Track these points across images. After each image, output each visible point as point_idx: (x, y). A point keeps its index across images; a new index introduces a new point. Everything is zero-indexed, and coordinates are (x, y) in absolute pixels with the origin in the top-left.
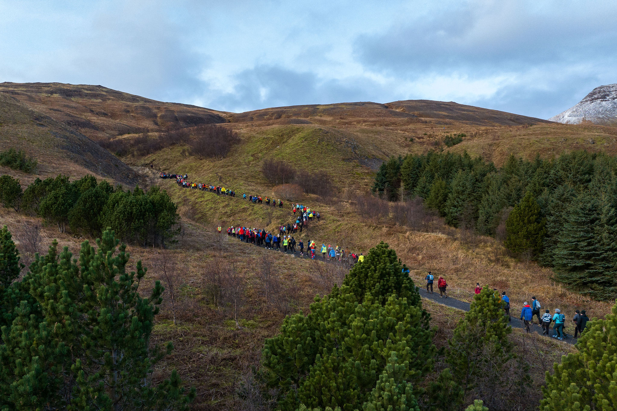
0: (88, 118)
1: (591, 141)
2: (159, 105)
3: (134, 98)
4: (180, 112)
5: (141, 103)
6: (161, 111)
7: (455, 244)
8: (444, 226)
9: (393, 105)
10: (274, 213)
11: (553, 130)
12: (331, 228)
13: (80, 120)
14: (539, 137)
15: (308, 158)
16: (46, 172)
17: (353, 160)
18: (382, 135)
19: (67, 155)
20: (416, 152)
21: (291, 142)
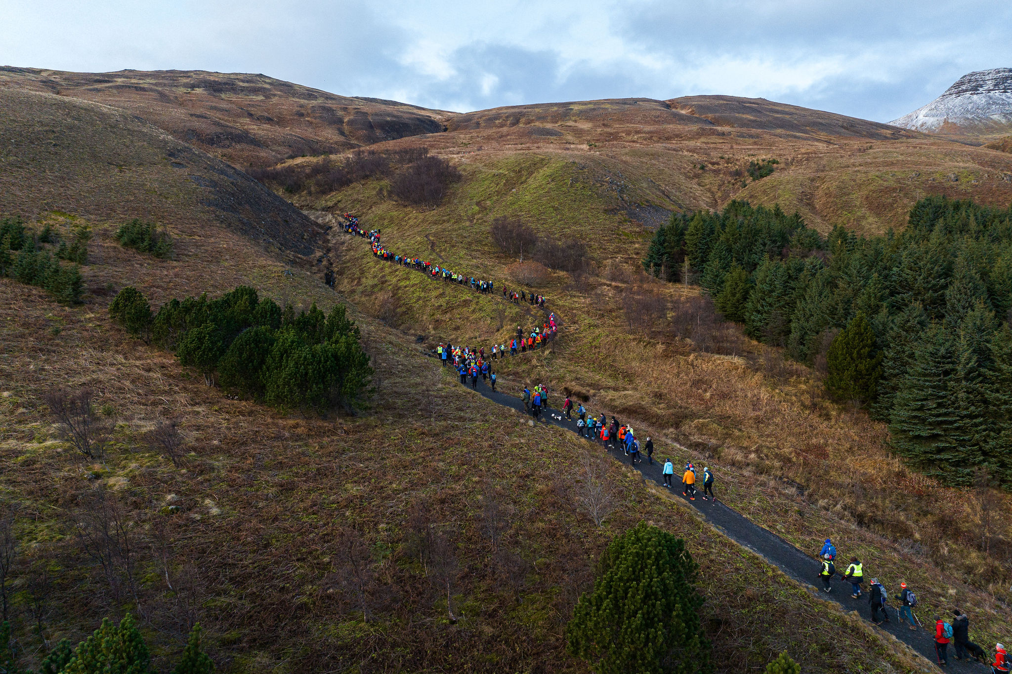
0: (246, 127)
1: (953, 176)
2: (346, 103)
3: (311, 94)
4: (376, 114)
5: (320, 101)
6: (349, 113)
7: (756, 377)
8: (742, 338)
9: (678, 103)
10: (508, 310)
11: (901, 158)
12: (585, 341)
13: (233, 131)
14: (881, 169)
15: (556, 209)
16: (187, 255)
17: (619, 210)
18: (661, 160)
19: (216, 216)
20: (708, 186)
21: (532, 183)
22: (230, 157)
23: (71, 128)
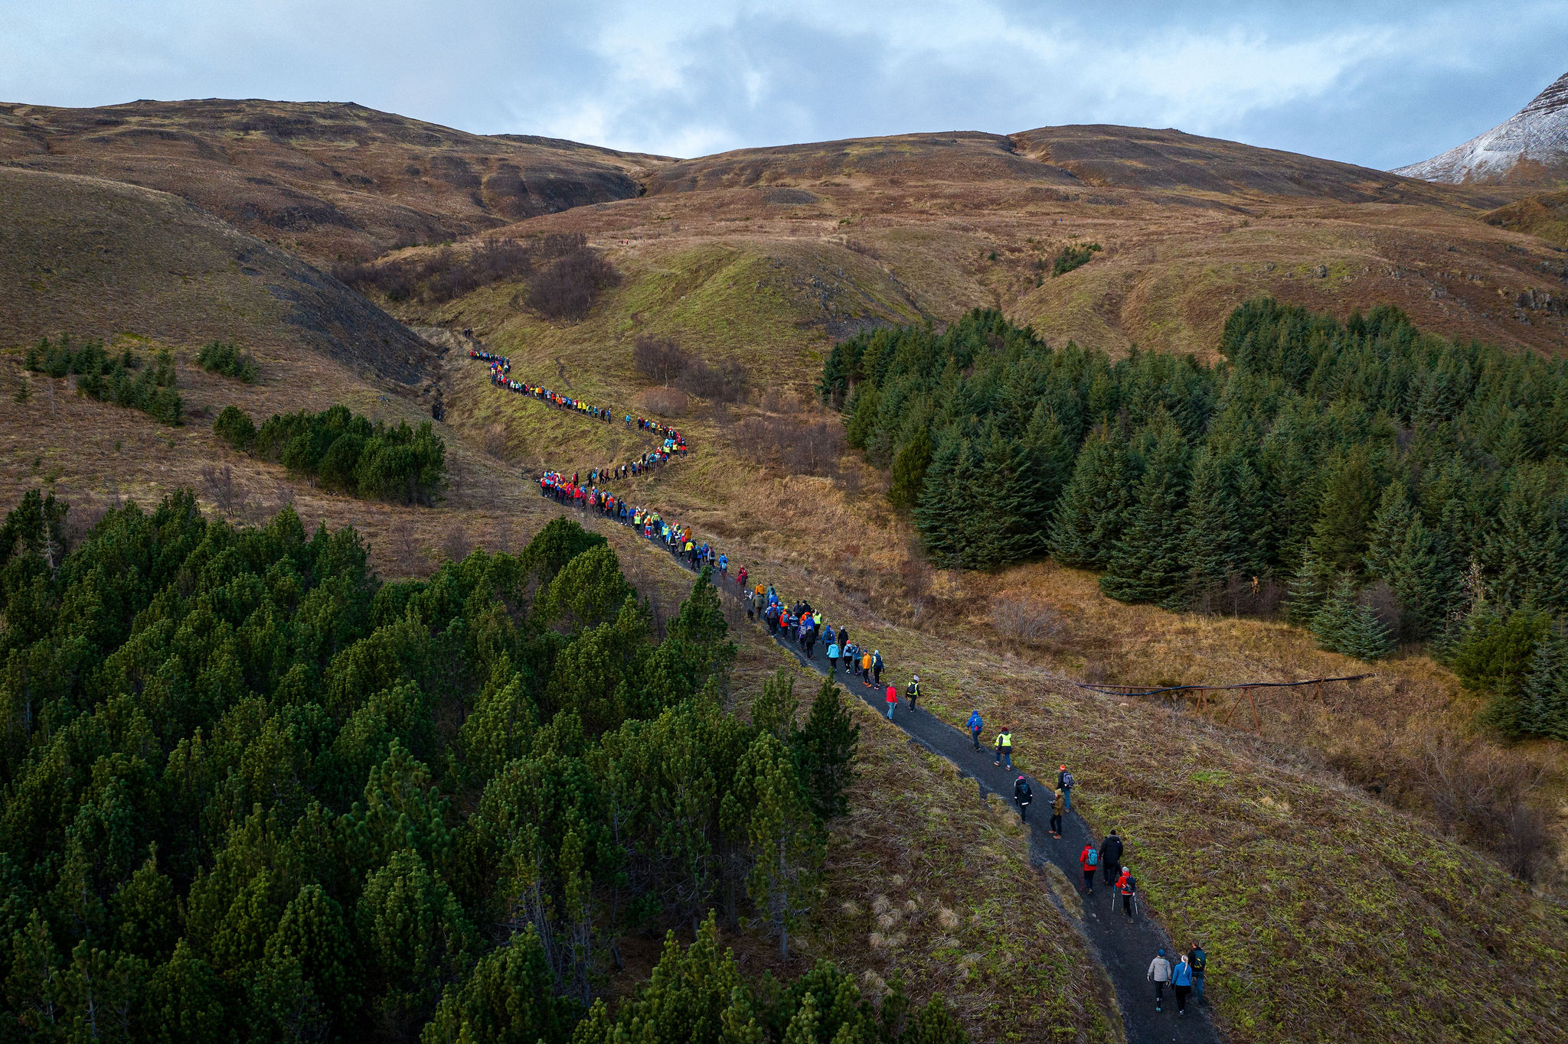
0: (330, 197)
1: (1320, 270)
2: (486, 150)
4: (533, 169)
5: (445, 147)
6: (490, 168)
7: (838, 495)
9: (1028, 139)
13: (312, 204)
14: (1222, 259)
15: (730, 323)
16: (275, 380)
17: (816, 324)
19: (302, 336)
20: (993, 286)
21: (709, 287)
22: (310, 247)
23: (119, 227)
